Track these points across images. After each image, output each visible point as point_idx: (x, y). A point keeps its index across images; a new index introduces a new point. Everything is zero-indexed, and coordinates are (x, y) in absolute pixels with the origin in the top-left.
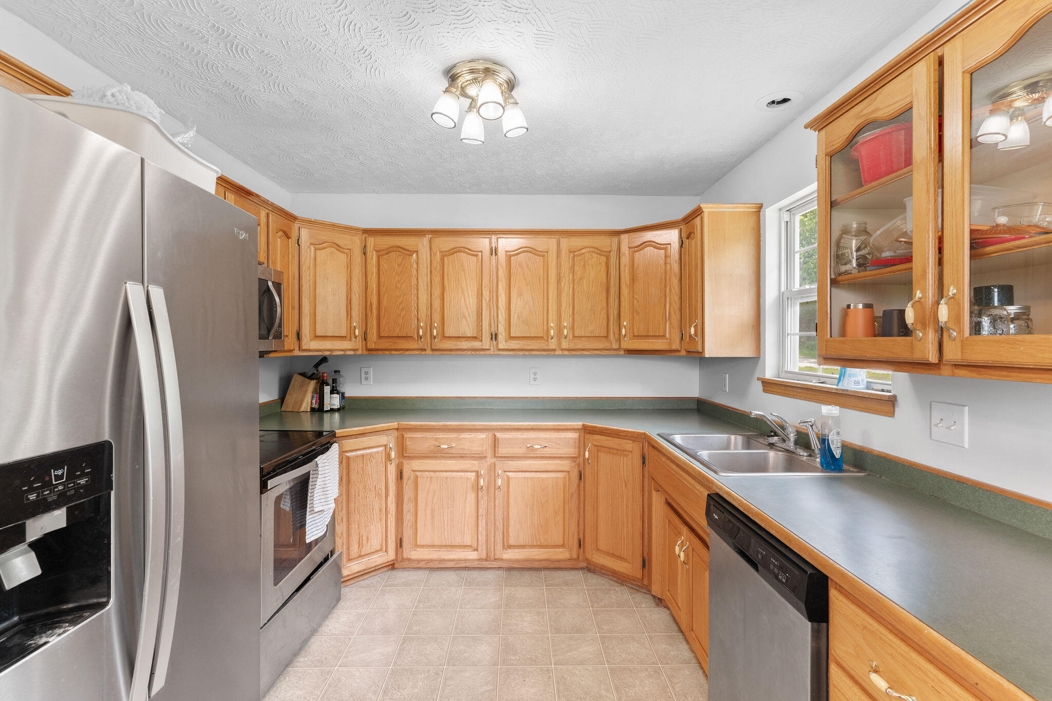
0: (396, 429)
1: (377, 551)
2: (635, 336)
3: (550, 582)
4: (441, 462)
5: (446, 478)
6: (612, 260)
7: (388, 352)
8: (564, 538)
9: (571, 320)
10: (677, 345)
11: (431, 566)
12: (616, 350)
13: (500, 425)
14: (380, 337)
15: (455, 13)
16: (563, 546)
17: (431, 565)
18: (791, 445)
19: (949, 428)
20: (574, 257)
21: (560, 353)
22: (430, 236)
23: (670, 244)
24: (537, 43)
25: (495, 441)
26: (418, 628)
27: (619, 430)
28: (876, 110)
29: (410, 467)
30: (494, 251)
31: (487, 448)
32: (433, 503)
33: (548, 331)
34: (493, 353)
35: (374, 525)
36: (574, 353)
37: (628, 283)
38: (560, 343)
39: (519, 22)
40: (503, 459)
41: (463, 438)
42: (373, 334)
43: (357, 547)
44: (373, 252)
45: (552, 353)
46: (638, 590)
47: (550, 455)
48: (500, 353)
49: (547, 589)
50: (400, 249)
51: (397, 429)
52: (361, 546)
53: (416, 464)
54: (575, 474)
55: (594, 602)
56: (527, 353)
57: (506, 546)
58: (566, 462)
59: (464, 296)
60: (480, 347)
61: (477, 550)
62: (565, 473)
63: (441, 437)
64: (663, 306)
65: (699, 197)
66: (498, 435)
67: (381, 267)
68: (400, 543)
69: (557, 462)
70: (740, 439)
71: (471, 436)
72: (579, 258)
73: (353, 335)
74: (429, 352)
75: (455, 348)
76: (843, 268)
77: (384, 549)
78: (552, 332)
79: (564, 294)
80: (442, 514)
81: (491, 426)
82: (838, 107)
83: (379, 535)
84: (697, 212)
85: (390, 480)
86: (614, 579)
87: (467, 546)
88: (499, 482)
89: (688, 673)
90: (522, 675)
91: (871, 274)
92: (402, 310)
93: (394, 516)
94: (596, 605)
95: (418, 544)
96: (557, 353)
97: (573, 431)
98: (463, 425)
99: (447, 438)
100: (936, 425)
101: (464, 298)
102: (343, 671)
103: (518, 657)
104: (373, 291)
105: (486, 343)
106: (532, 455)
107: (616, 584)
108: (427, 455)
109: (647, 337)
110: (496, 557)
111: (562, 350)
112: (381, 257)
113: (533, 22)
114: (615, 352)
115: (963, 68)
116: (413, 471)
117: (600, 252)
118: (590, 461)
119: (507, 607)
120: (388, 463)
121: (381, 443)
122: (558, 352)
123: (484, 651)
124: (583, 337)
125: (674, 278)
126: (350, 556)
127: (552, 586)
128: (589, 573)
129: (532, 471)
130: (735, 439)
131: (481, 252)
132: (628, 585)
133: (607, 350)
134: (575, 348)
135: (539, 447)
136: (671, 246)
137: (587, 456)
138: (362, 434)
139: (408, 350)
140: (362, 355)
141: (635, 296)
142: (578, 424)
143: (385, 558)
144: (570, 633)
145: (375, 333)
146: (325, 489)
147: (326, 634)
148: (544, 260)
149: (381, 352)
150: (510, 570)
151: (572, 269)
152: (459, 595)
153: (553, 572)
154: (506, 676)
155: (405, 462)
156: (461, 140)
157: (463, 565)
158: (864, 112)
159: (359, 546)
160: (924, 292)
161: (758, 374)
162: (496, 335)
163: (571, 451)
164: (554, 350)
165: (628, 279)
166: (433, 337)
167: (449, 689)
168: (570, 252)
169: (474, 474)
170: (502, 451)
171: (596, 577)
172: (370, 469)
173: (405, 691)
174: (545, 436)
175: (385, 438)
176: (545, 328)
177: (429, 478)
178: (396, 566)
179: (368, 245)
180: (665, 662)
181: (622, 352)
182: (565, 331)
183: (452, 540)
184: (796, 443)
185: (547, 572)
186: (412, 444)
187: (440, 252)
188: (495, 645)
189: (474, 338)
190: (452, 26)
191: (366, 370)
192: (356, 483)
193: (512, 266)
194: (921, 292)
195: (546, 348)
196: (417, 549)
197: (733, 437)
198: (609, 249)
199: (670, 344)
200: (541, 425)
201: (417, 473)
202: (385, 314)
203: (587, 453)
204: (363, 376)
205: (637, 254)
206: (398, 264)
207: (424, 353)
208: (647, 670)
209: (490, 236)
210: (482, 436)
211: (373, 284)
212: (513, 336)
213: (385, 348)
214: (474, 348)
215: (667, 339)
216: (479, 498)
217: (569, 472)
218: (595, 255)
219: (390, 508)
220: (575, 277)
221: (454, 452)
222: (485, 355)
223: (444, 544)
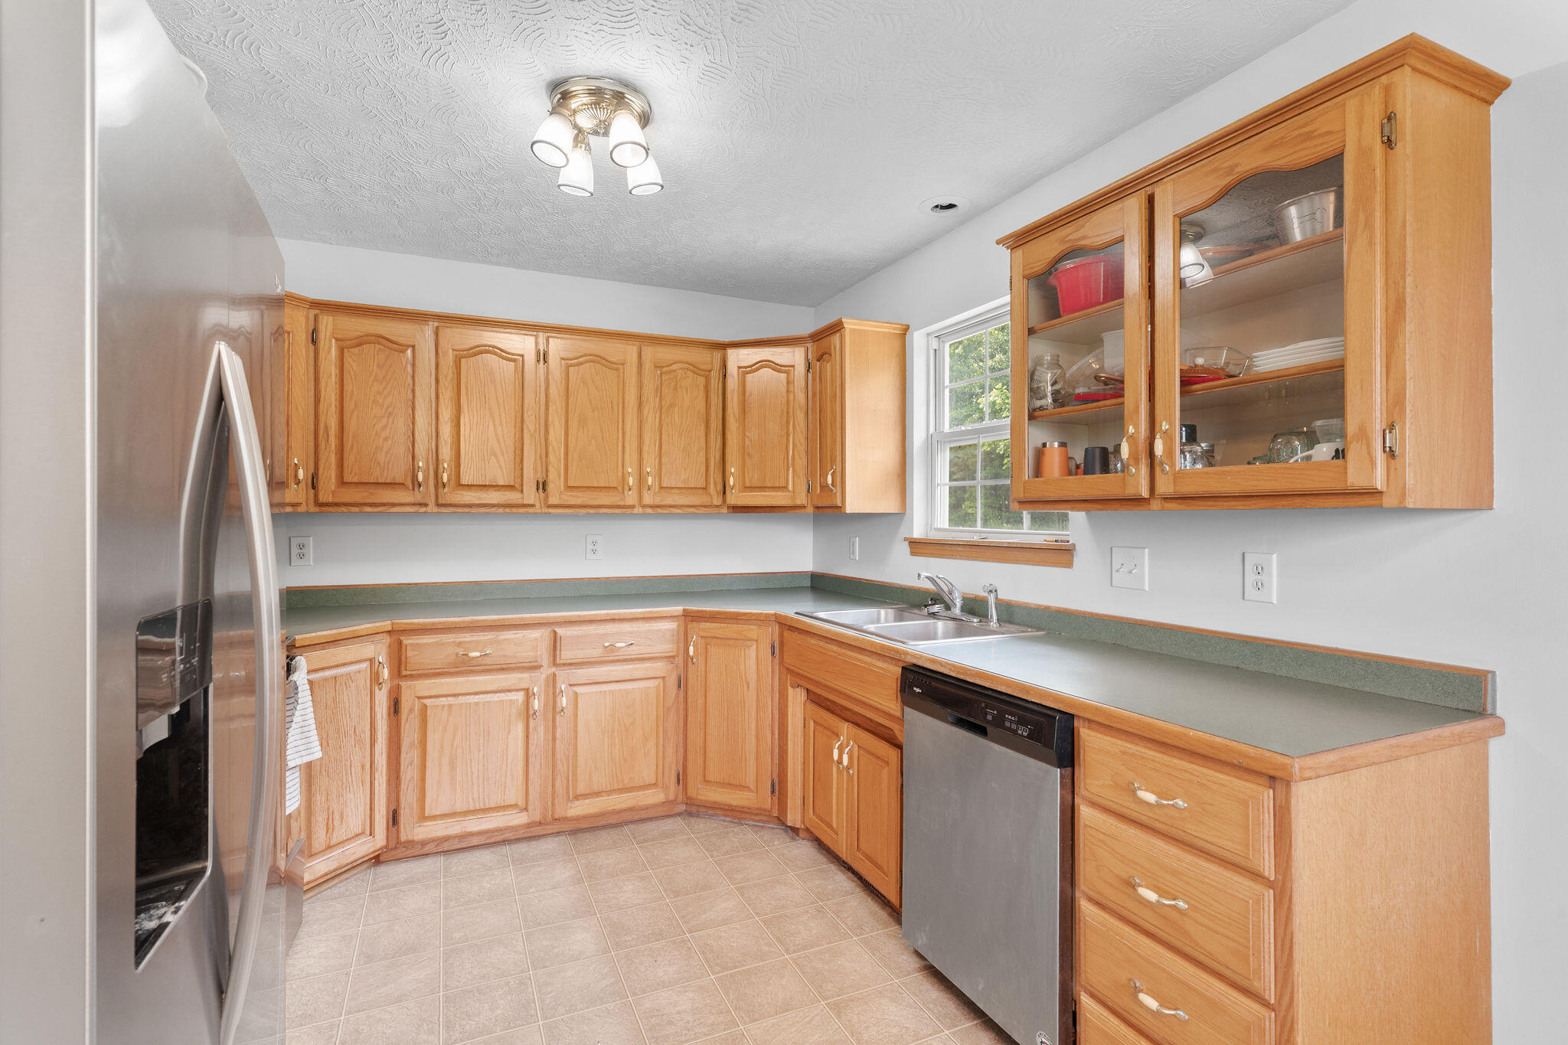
0: (387, 632)
1: (357, 835)
2: (746, 487)
3: (642, 838)
4: (468, 681)
5: (477, 704)
6: (712, 381)
7: (356, 509)
8: (657, 774)
9: (657, 464)
10: (801, 499)
11: (446, 849)
12: (717, 506)
13: (564, 616)
14: (342, 483)
15: (610, 12)
16: (655, 785)
17: (446, 846)
18: (957, 611)
19: (1130, 572)
20: (661, 373)
21: (641, 510)
22: (436, 324)
23: (793, 366)
24: (703, 77)
25: (555, 642)
26: (462, 934)
27: (738, 612)
28: (1084, 238)
29: (412, 691)
30: (543, 357)
31: (544, 656)
32: (452, 746)
33: (624, 478)
34: (539, 511)
35: (352, 792)
36: (659, 510)
37: (737, 414)
38: (640, 497)
39: (691, 46)
40: (567, 668)
41: (504, 640)
42: (331, 478)
43: (324, 833)
44: (330, 341)
45: (629, 511)
46: (762, 827)
47: (638, 656)
48: (550, 510)
49: (640, 847)
50: (381, 340)
51: (389, 632)
52: (330, 830)
53: (424, 686)
54: (672, 681)
55: (712, 851)
56: (592, 511)
57: (571, 797)
58: (659, 664)
59: (494, 422)
60: (520, 502)
61: (526, 809)
62: (659, 680)
63: (466, 640)
64: (784, 448)
65: (813, 309)
66: (560, 631)
67: (346, 366)
68: (394, 818)
69: (647, 665)
70: (891, 612)
71: (518, 636)
72: (668, 377)
73: (293, 479)
74: (432, 508)
75: (478, 502)
76: (1038, 403)
77: (368, 832)
78: (631, 481)
79: (647, 427)
80: (469, 762)
81: (551, 618)
82: (1039, 227)
83: (361, 809)
84: (836, 327)
85: (379, 716)
86: (727, 819)
87: (511, 806)
88: (564, 701)
89: (856, 904)
90: (649, 955)
91: (1072, 410)
92: (386, 439)
93: (384, 774)
94: (715, 853)
95: (426, 815)
96: (636, 511)
97: (669, 620)
98: (503, 619)
99: (478, 642)
100: (1118, 571)
101: (494, 426)
102: (358, 1019)
103: (635, 936)
104: (331, 406)
105: (530, 495)
106: (610, 658)
107: (733, 825)
108: (444, 670)
109: (763, 488)
110: (556, 816)
111: (644, 506)
112: (345, 350)
113: (711, 51)
114: (716, 510)
115: (1174, 212)
116: (419, 698)
117: (695, 369)
118: (694, 660)
119: (592, 879)
120: (377, 688)
121: (364, 657)
122: (638, 510)
123: (583, 938)
124: (673, 488)
125: (798, 411)
126: (313, 850)
127: (646, 841)
128: (691, 818)
129: (611, 682)
130: (886, 614)
131: (522, 356)
132: (748, 823)
133: (704, 506)
134: (661, 503)
135: (624, 645)
136: (794, 370)
137: (691, 652)
138: (334, 642)
139: (393, 505)
140: (307, 514)
141: (747, 433)
142: (677, 609)
143: (370, 845)
144: (695, 893)
145: (333, 476)
146: (305, 729)
147: (296, 977)
148: (618, 376)
149: (344, 509)
150: (575, 834)
151: (659, 390)
152: (510, 878)
153: (641, 825)
154: (629, 962)
155: (403, 684)
156: (559, 186)
157: (500, 838)
158: (1070, 237)
159: (327, 831)
160: (1136, 427)
161: (903, 532)
162: (544, 484)
163: (666, 647)
164: (632, 507)
165: (736, 411)
166: (440, 485)
167: (551, 997)
168: (656, 367)
169: (522, 693)
170: (566, 654)
171: (703, 821)
172: (346, 701)
173: (481, 1017)
174: (629, 629)
175: (372, 647)
176: (620, 474)
177: (446, 708)
178: (382, 858)
179: (322, 328)
180: (825, 899)
181: (725, 510)
182: (650, 480)
183: (486, 800)
184: (963, 610)
185: (632, 826)
186: (417, 655)
187: (453, 350)
188: (596, 929)
189: (511, 487)
190: (598, 27)
191: (300, 540)
192: (323, 725)
193: (571, 381)
194: (1134, 427)
195: (622, 503)
196: (425, 824)
197: (883, 612)
198: (708, 367)
199: (793, 498)
200: (625, 613)
201: (426, 701)
202: (352, 446)
203: (691, 649)
204: (295, 551)
205: (749, 377)
206: (378, 365)
207: (423, 510)
208: (807, 912)
209: (535, 333)
210: (535, 634)
211: (330, 394)
212: (572, 485)
213: (352, 501)
214: (510, 502)
215: (789, 491)
216: (531, 729)
217: (664, 678)
218: (690, 374)
219: (378, 762)
220: (663, 403)
221: (489, 663)
222: (527, 515)
223: (472, 808)
